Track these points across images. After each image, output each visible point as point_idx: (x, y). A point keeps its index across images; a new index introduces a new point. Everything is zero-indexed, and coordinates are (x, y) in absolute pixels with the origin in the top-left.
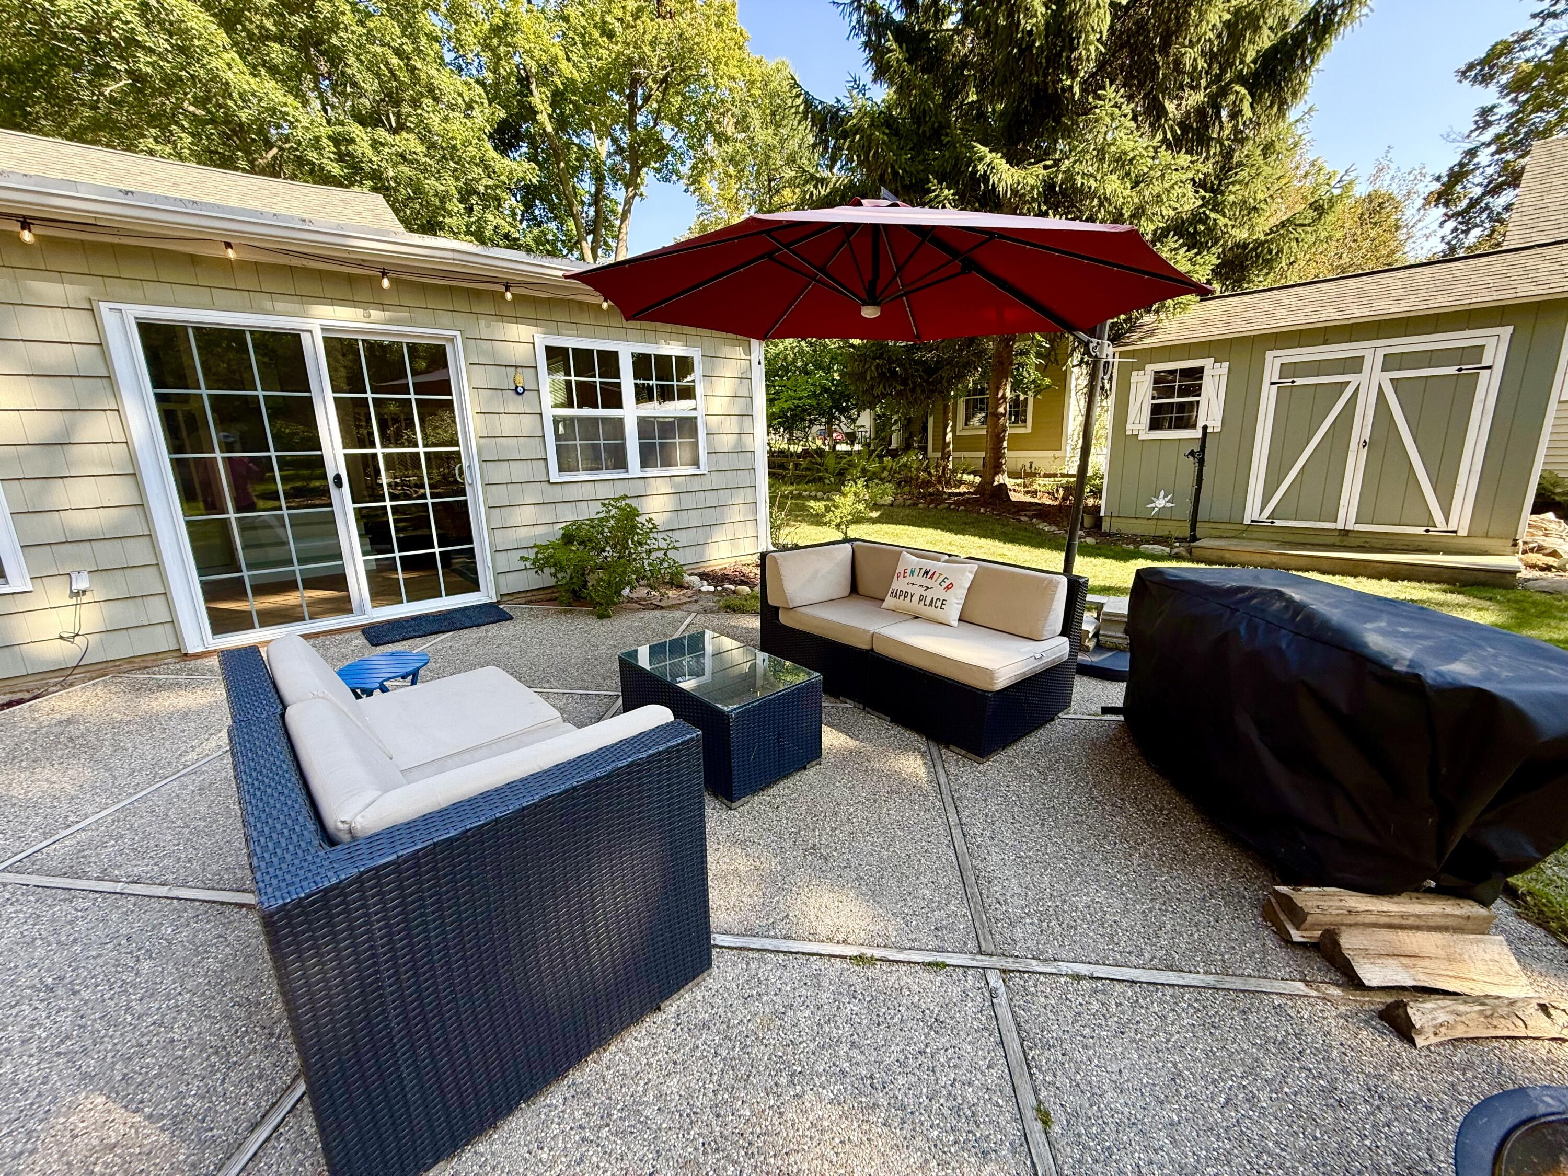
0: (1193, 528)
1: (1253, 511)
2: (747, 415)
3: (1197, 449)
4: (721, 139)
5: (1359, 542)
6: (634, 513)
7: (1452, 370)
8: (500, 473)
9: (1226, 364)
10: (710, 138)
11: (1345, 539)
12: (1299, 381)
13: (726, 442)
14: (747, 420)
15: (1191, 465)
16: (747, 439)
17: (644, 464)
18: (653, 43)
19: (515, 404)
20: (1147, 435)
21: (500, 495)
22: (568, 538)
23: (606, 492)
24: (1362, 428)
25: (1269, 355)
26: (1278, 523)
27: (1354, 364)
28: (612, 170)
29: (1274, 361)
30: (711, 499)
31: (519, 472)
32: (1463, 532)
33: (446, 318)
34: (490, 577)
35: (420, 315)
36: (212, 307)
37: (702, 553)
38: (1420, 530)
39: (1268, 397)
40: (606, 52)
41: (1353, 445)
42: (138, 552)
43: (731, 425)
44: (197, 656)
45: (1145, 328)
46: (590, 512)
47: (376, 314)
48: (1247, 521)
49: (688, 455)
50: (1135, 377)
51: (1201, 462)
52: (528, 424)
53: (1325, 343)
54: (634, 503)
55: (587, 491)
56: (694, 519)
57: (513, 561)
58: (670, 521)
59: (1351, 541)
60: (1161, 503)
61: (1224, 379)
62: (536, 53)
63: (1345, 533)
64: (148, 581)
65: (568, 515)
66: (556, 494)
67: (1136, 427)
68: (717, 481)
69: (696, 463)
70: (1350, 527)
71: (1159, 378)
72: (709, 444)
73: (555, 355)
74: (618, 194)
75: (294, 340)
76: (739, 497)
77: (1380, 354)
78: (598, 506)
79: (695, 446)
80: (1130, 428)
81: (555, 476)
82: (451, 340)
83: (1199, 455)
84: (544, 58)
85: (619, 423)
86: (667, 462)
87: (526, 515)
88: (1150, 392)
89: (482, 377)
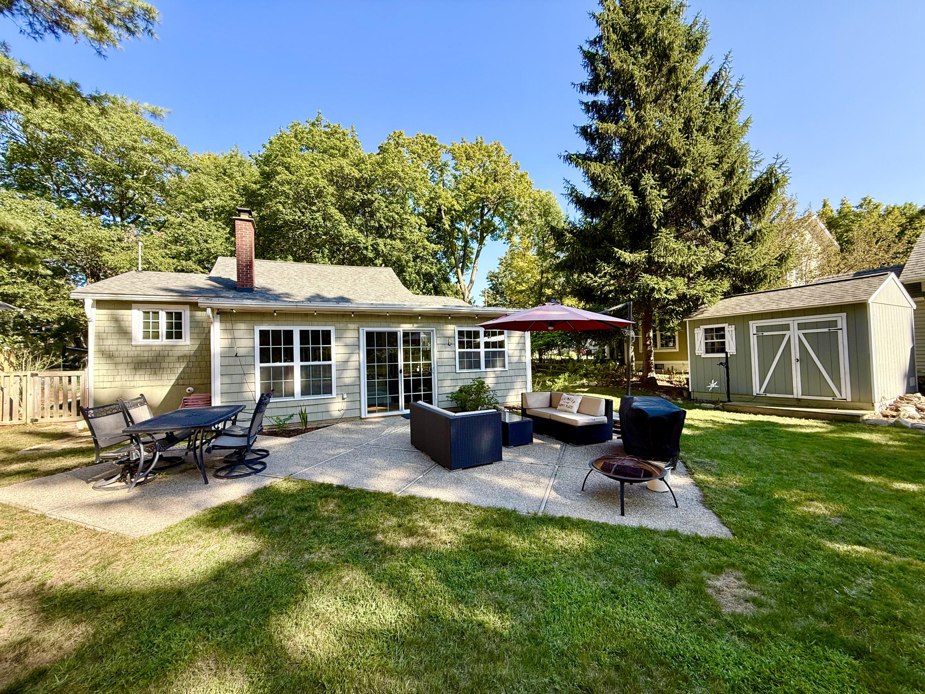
0: (729, 397)
1: (756, 390)
2: (523, 349)
3: (724, 361)
4: (521, 222)
5: (806, 404)
6: (483, 383)
7: (826, 330)
8: (442, 369)
9: (733, 326)
10: (516, 222)
11: (799, 402)
12: (765, 334)
13: (515, 359)
14: (523, 351)
15: (723, 369)
16: (523, 358)
17: (486, 367)
18: (493, 192)
19: (448, 348)
20: (704, 355)
21: (441, 376)
22: (461, 391)
23: (473, 376)
24: (795, 353)
25: (751, 323)
26: (768, 395)
27: (787, 327)
28: (471, 235)
29: (753, 325)
30: (509, 379)
31: (448, 369)
32: (849, 399)
33: (432, 325)
34: (436, 402)
35: (426, 325)
36: (381, 327)
37: (505, 400)
38: (830, 399)
39: (754, 340)
40: (473, 197)
41: (793, 361)
42: (356, 389)
43: (517, 353)
44: (364, 419)
45: (701, 310)
46: (469, 383)
47: (415, 325)
48: (755, 394)
49: (501, 364)
50: (696, 331)
51: (727, 368)
52: (451, 354)
53: (773, 318)
54: (483, 380)
55: (467, 376)
56: (503, 386)
57: (444, 398)
58: (494, 387)
59: (802, 404)
60: (713, 385)
61: (734, 332)
62: (446, 205)
63: (799, 400)
64: (357, 397)
65: (461, 384)
66: (457, 376)
67: (700, 352)
68: (511, 373)
69: (504, 366)
70: (800, 397)
71: (706, 330)
72: (509, 360)
73: (461, 333)
74: (474, 245)
75: (395, 334)
76: (520, 379)
77: (796, 323)
78: (471, 381)
79: (504, 360)
80: (697, 352)
81: (458, 371)
82: (433, 331)
83: (726, 364)
84: (450, 205)
85: (479, 353)
86: (494, 366)
87: (448, 383)
88: (703, 338)
89: (440, 341)
